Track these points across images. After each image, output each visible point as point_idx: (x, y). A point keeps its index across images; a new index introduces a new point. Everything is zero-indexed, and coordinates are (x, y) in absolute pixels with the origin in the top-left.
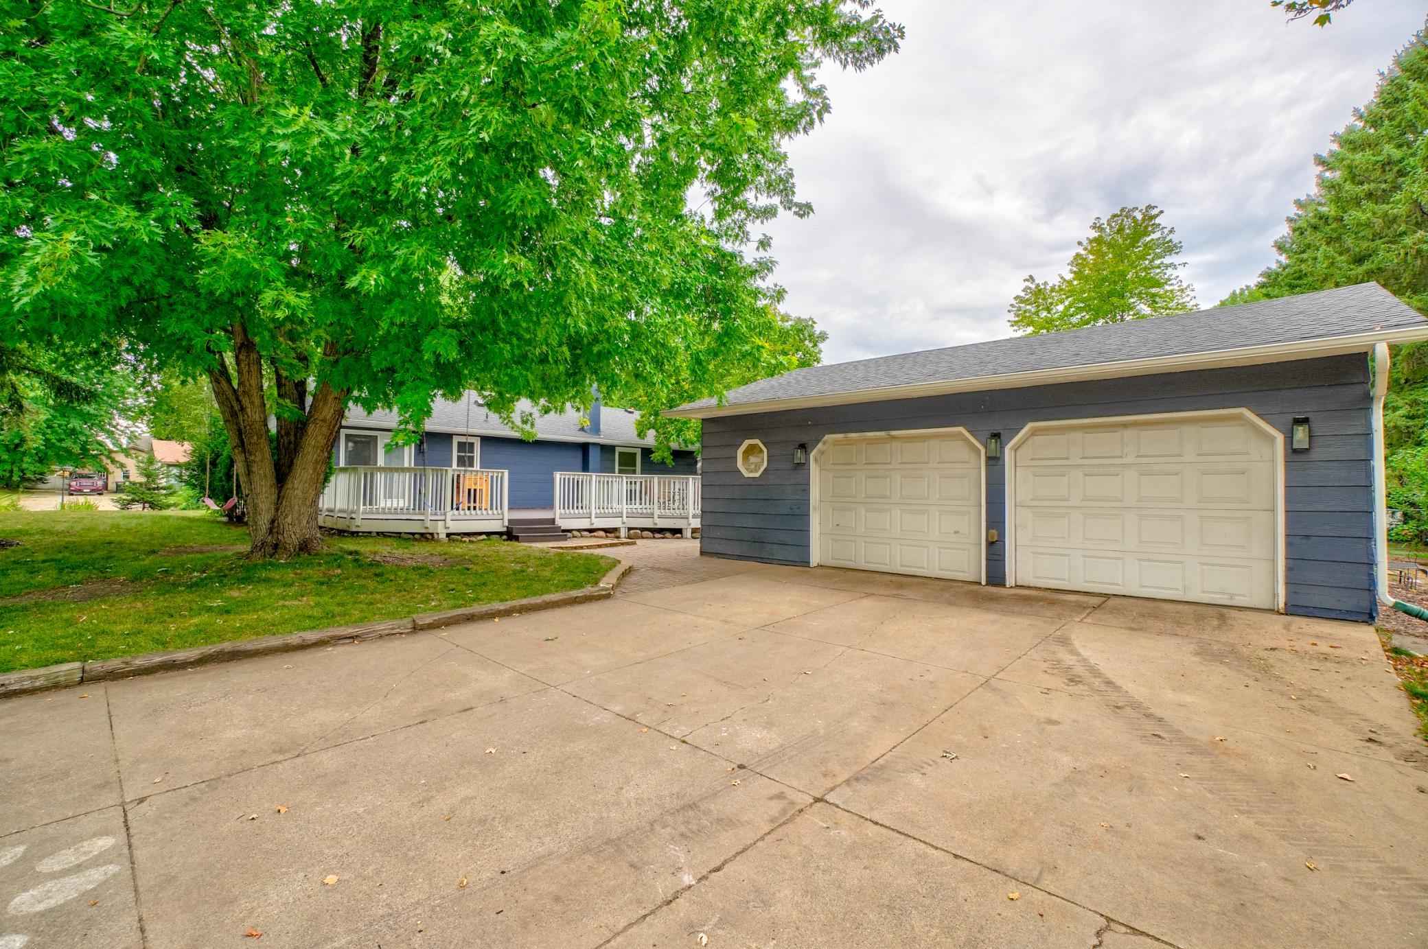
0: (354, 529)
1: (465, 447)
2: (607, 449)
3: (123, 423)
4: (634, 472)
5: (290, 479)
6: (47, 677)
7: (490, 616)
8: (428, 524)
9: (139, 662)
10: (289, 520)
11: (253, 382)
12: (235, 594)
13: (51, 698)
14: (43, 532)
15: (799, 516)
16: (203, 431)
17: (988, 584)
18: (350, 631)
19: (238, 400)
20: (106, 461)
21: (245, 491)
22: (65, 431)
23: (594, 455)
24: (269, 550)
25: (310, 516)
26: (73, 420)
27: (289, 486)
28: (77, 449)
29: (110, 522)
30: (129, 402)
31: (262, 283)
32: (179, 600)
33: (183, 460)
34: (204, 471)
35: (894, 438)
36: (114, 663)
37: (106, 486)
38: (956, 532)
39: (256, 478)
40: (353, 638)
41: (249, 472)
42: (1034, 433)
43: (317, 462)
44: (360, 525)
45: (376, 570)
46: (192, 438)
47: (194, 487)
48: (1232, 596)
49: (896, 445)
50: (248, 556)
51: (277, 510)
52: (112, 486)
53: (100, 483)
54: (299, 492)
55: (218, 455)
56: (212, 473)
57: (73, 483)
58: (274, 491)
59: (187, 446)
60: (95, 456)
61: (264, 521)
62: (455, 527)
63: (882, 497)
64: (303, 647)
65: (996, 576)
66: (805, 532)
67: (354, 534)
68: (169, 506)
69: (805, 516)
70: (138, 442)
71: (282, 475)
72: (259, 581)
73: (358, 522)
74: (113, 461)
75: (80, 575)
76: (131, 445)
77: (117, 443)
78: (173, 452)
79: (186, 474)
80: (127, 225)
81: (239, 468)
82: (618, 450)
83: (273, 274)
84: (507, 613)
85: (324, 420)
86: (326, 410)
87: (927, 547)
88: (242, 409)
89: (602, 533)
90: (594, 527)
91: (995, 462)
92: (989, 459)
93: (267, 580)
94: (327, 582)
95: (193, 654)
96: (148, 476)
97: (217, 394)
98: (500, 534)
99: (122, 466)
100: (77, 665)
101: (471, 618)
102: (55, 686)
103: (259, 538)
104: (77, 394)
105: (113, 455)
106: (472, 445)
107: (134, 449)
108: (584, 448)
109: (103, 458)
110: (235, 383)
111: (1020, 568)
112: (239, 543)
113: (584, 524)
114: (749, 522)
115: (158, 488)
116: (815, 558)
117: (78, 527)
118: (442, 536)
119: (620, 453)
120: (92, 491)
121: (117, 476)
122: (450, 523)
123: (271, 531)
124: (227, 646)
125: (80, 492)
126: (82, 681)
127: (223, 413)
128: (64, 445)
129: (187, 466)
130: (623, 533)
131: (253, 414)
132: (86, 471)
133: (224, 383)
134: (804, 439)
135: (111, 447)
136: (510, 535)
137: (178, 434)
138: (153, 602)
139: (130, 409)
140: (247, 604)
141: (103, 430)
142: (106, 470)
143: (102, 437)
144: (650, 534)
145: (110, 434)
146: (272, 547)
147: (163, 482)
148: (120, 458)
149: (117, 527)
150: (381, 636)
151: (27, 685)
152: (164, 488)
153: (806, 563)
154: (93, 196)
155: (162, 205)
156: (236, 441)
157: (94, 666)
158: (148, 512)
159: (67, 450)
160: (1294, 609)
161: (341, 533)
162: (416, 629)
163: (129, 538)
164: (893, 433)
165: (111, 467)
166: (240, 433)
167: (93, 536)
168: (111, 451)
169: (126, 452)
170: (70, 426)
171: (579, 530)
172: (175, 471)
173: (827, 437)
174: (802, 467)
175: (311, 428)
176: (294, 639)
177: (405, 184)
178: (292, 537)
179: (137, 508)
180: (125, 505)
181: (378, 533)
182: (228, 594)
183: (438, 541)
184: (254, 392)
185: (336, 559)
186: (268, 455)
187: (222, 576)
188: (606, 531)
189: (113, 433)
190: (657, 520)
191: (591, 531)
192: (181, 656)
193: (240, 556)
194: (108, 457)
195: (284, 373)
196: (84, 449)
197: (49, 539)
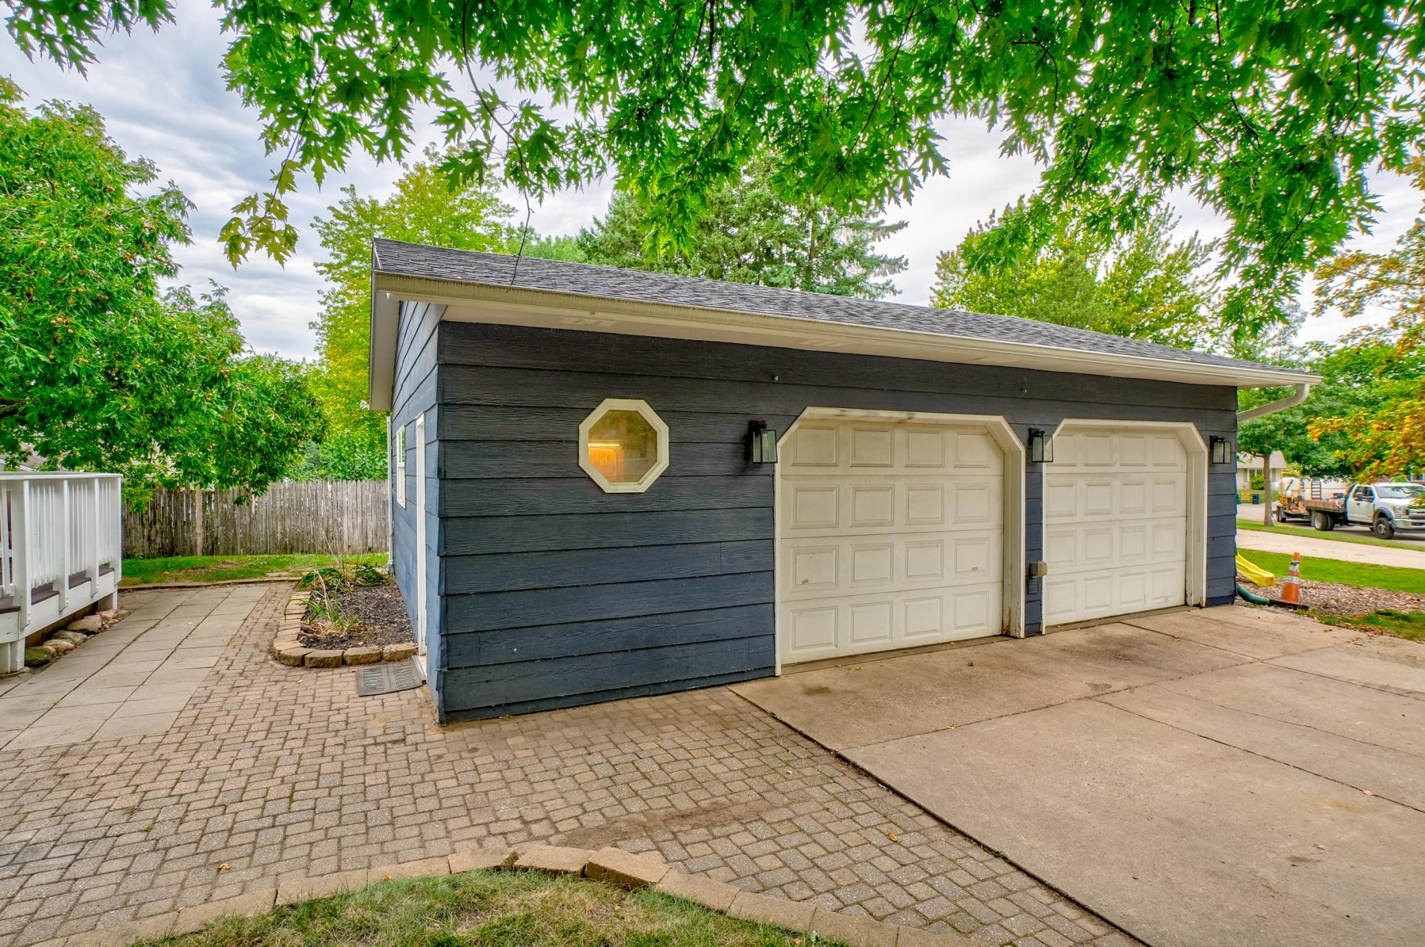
15: (750, 576)
17: (1026, 634)
38: (975, 569)
49: (901, 435)
63: (880, 524)
65: (1034, 624)
66: (765, 606)
69: (764, 572)
87: (940, 597)
91: (1032, 468)
134: (760, 409)
160: (1209, 602)
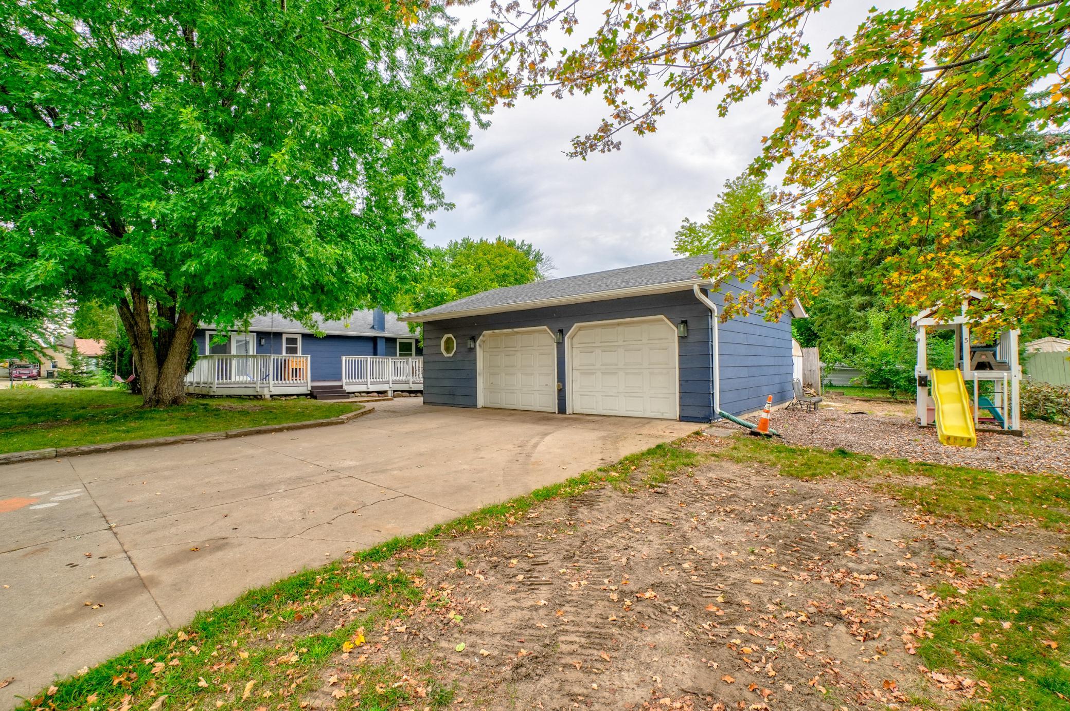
0: (212, 394)
1: (291, 341)
2: (391, 341)
3: (52, 326)
4: (411, 355)
5: (166, 363)
6: (40, 454)
7: (270, 431)
8: (258, 389)
9: (83, 448)
10: (165, 386)
11: (142, 308)
12: (133, 425)
13: (43, 462)
14: (10, 400)
15: (471, 379)
16: (114, 333)
17: (559, 413)
18: (191, 437)
19: (133, 318)
20: (39, 355)
21: (139, 370)
22: (6, 333)
23: (381, 345)
24: (154, 403)
25: (178, 384)
26: (12, 325)
27: (165, 366)
28: (16, 347)
29: (52, 394)
30: (56, 311)
31: (140, 268)
32: (101, 427)
33: (100, 353)
34: (114, 360)
35: (518, 333)
36: (71, 449)
37: (39, 374)
39: (145, 362)
40: (193, 440)
41: (141, 359)
42: (580, 329)
43: (181, 353)
44: (216, 390)
45: (216, 412)
46: (106, 337)
47: (108, 370)
48: (663, 413)
49: (519, 336)
50: (141, 407)
51: (158, 380)
52: (44, 373)
53: (35, 372)
54: (171, 370)
55: (124, 349)
56: (120, 361)
57: (14, 372)
58: (156, 370)
59: (102, 343)
60: (30, 351)
61: (150, 387)
62: (275, 391)
63: (512, 367)
64: (166, 444)
65: (562, 409)
66: (474, 388)
67: (212, 397)
68: (90, 385)
69: (474, 378)
70: (63, 340)
71: (161, 360)
72: (147, 419)
73: (214, 389)
74: (44, 355)
75: (42, 418)
76: (59, 343)
77: (47, 341)
78: (92, 347)
79: (102, 363)
80: (74, 248)
81: (135, 358)
82: (398, 341)
83: (145, 263)
84: (280, 430)
85: (185, 329)
86: (186, 322)
87: (534, 394)
88: (136, 324)
89: (375, 394)
90: (370, 390)
91: (560, 345)
92: (558, 343)
93: (152, 418)
94: (186, 419)
95: (109, 445)
96: (75, 364)
97: (121, 315)
98: (306, 395)
99: (52, 358)
100: (54, 449)
101: (259, 432)
102: (44, 458)
103: (148, 396)
104: (31, 313)
105: (44, 351)
106: (296, 339)
107: (60, 345)
108: (374, 340)
109: (37, 352)
110: (131, 307)
111: (575, 404)
112: (136, 401)
113: (363, 388)
114: (447, 383)
115: (82, 373)
116: (481, 402)
117: (32, 397)
118: (268, 397)
119: (400, 343)
120: (29, 377)
121: (47, 366)
122: (272, 389)
123: (155, 392)
124: (127, 442)
125: (19, 378)
126: (56, 456)
127: (125, 326)
128: (6, 343)
129: (103, 357)
130: (390, 394)
131: (142, 326)
132: (23, 363)
133: (125, 309)
134: (474, 333)
135: (44, 345)
136: (312, 395)
137: (97, 336)
138: (86, 428)
139: (57, 316)
140: (139, 429)
141: (35, 332)
142: (39, 361)
143: (35, 337)
144: (407, 394)
145: (42, 335)
146: (156, 402)
147: (84, 369)
148: (50, 352)
149: (58, 396)
150: (208, 440)
151: (31, 457)
152: (86, 373)
153: (475, 406)
154: (58, 234)
155: (89, 233)
156: (132, 341)
157: (63, 450)
158: (76, 388)
159: (9, 348)
160: (683, 418)
161: (204, 396)
162: (228, 437)
163: (67, 402)
164: (516, 330)
165: (43, 359)
166: (135, 337)
167: (44, 400)
168: (42, 348)
169: (54, 348)
170: (11, 329)
171: (360, 393)
172: (94, 361)
173: (485, 332)
174: (472, 350)
175: (178, 333)
176: (161, 440)
177: (204, 227)
178: (167, 395)
179: (68, 386)
180: (59, 385)
181: (227, 396)
182: (128, 424)
183: (265, 399)
184: (143, 314)
185: (193, 408)
186: (152, 350)
187: (125, 416)
188: (379, 392)
189: (44, 334)
190: (411, 385)
191: (368, 393)
192: (103, 446)
193: (137, 407)
194: (41, 352)
195: (161, 303)
196: (22, 346)
197: (16, 404)
